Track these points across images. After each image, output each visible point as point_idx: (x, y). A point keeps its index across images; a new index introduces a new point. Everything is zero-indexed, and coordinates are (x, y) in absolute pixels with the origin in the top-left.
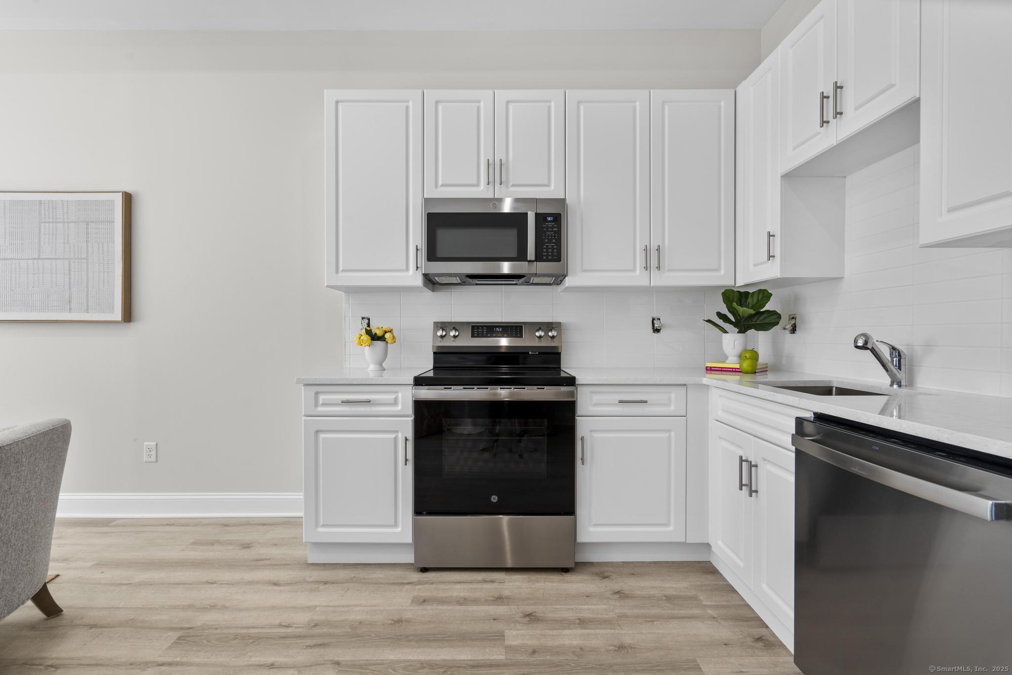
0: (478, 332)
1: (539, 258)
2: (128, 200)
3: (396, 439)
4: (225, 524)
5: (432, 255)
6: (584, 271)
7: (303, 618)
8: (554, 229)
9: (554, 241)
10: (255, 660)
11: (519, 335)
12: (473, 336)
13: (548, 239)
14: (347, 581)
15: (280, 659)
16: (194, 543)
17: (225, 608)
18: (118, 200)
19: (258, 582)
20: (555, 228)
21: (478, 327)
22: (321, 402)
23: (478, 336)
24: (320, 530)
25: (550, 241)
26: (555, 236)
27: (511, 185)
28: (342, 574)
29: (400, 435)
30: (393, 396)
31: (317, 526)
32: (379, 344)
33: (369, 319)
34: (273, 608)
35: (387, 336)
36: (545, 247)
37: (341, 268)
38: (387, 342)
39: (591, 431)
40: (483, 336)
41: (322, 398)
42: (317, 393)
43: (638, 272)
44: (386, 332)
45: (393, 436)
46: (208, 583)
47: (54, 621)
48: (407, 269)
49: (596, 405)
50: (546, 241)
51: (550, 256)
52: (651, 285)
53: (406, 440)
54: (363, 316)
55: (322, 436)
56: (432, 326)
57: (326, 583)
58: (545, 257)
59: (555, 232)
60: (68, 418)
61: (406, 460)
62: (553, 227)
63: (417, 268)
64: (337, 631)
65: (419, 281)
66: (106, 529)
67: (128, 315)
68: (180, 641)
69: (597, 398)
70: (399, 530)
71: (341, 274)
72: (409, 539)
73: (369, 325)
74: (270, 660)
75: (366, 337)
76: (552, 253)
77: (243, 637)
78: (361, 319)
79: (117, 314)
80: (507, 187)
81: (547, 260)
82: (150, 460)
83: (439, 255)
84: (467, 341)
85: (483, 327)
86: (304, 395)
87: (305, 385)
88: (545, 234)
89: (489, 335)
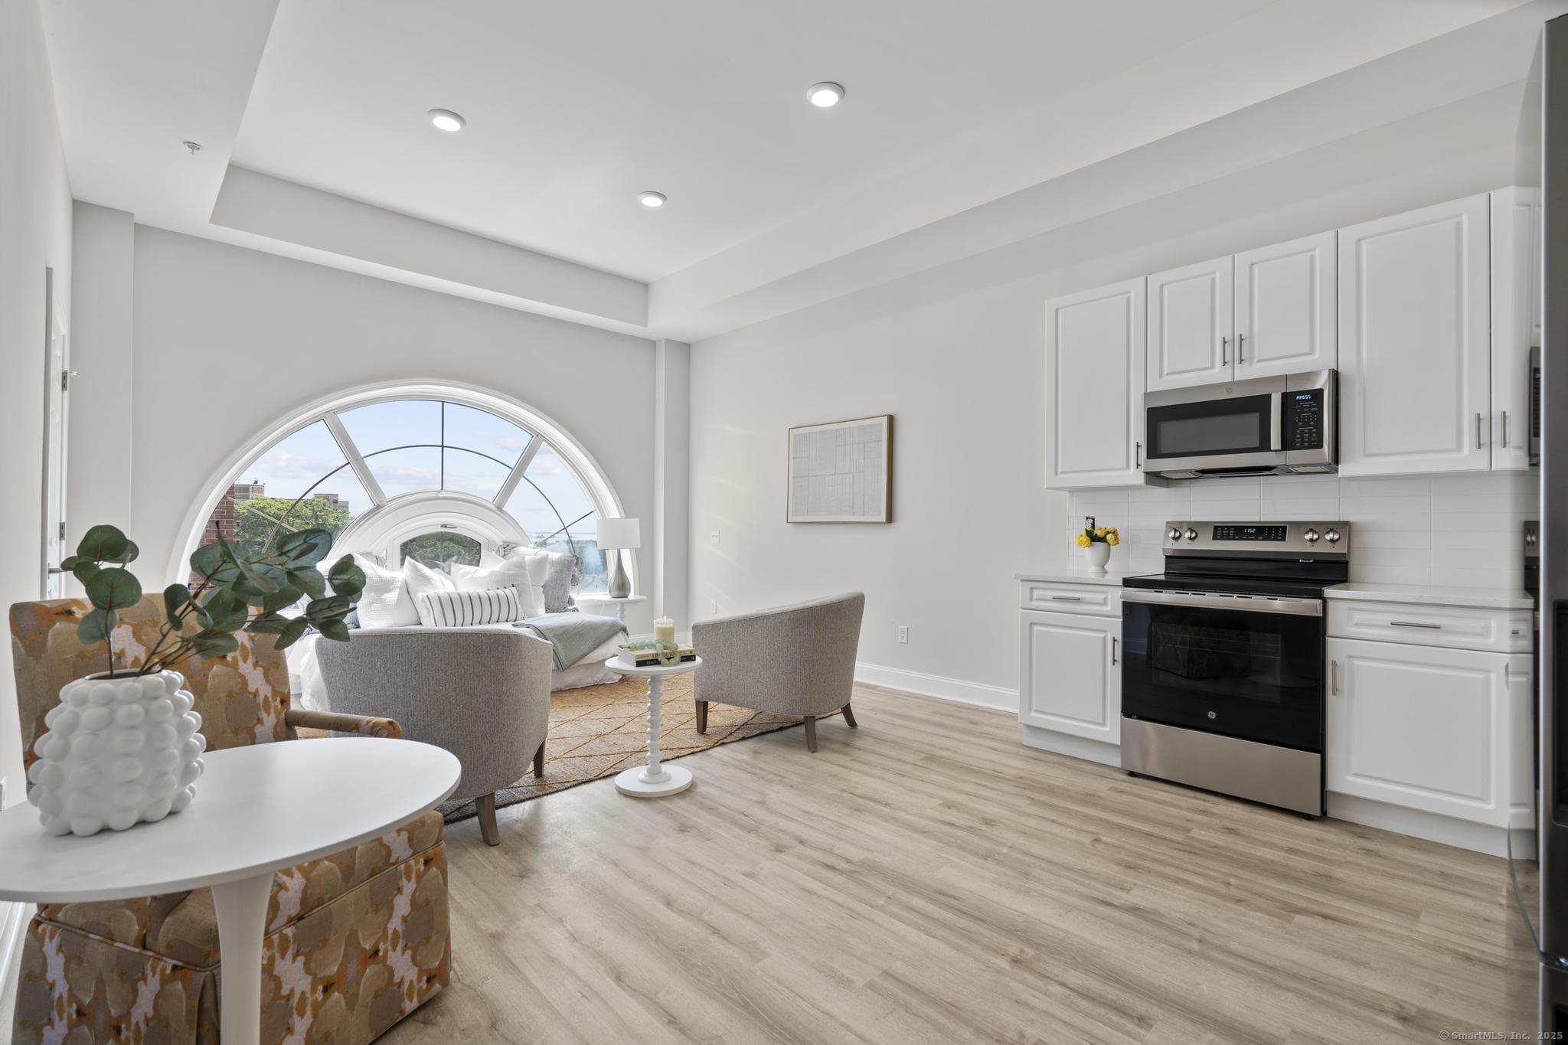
0: (1222, 533)
1: (1286, 446)
2: (891, 420)
3: (1105, 638)
4: (958, 706)
5: (1153, 452)
6: (1367, 456)
7: (1013, 772)
8: (1313, 409)
9: (1312, 423)
10: (973, 780)
11: (1280, 538)
12: (1215, 538)
13: (1304, 422)
14: (1054, 763)
15: (990, 785)
16: (934, 712)
17: (955, 751)
18: (885, 421)
19: (981, 745)
20: (1314, 407)
21: (1223, 528)
22: (1035, 597)
23: (1222, 539)
24: (1033, 714)
25: (1306, 424)
26: (1313, 418)
27: (1256, 360)
28: (1051, 758)
29: (1109, 635)
30: (1102, 596)
31: (1030, 710)
32: (1100, 545)
33: (1094, 519)
34: (991, 761)
35: (1109, 537)
36: (1298, 432)
37: (1060, 470)
38: (1109, 544)
39: (1351, 657)
40: (1228, 539)
41: (1036, 593)
42: (1032, 589)
43: (1466, 451)
44: (1108, 533)
45: (1102, 635)
46: (944, 736)
47: (853, 730)
48: (1128, 466)
49: (1357, 625)
50: (1300, 424)
51: (1306, 442)
52: (1493, 469)
53: (1115, 640)
54: (1088, 516)
55: (1036, 628)
56: (1163, 526)
57: (1035, 759)
58: (1298, 445)
59: (1314, 413)
60: (863, 592)
61: (1114, 661)
62: (1311, 406)
63: (1138, 465)
64: (1036, 785)
65: (1139, 479)
66: (874, 691)
67: (890, 518)
68: (925, 759)
69: (1357, 617)
70: (1107, 729)
71: (1060, 476)
72: (1117, 740)
73: (1093, 525)
74: (984, 783)
75: (1085, 539)
76: (1310, 438)
77: (967, 769)
78: (1085, 519)
79: (883, 518)
80: (1251, 364)
81: (1302, 448)
82: (903, 641)
83: (1164, 451)
84: (1208, 544)
85: (1229, 527)
86: (1022, 589)
87: (1022, 580)
88: (1299, 417)
89: (1237, 537)
